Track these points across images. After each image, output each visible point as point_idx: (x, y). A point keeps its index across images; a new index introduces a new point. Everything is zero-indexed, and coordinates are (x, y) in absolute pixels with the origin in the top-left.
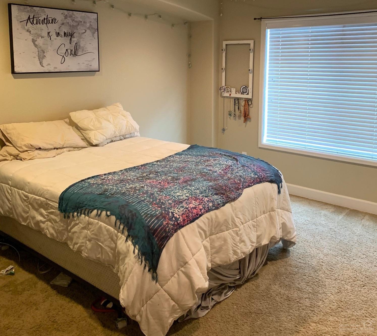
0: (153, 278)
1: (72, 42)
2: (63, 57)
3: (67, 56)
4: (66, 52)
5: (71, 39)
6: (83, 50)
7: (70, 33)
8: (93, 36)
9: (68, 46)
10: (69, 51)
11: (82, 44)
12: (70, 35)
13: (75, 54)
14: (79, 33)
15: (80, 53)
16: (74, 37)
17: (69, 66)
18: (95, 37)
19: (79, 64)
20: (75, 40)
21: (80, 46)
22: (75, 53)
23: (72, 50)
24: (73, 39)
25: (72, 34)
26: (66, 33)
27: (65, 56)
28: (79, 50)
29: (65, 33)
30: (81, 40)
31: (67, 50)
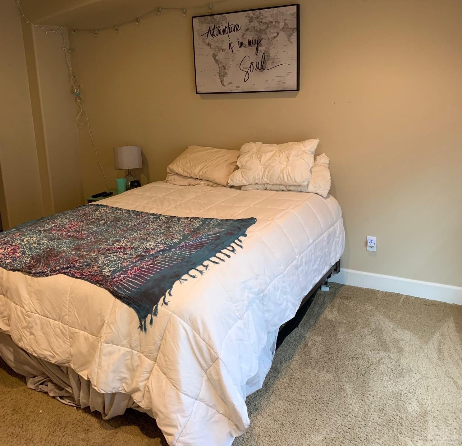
1: (258, 52)
4: (250, 67)
5: (257, 48)
6: (273, 62)
7: (256, 41)
8: (289, 40)
9: (253, 58)
10: (255, 64)
11: (272, 53)
13: (263, 68)
14: (269, 39)
15: (269, 66)
17: (254, 84)
18: (292, 40)
19: (267, 81)
20: (262, 49)
21: (269, 56)
23: (258, 63)
24: (260, 48)
25: (259, 41)
26: (251, 41)
27: (249, 72)
28: (269, 62)
30: (271, 48)
31: (252, 63)
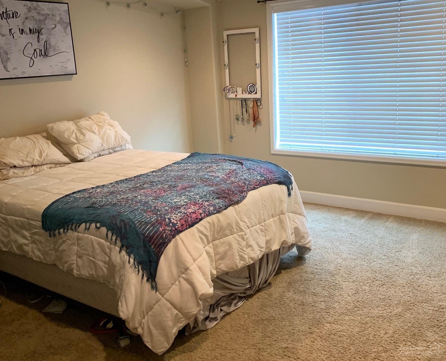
0: (152, 287)
1: (40, 40)
2: (31, 58)
3: (36, 57)
4: (34, 53)
5: (38, 36)
6: (55, 50)
7: (37, 30)
8: (66, 32)
9: (36, 45)
10: (38, 51)
11: (53, 42)
12: (37, 32)
13: (46, 55)
14: (48, 29)
15: (51, 53)
16: (42, 34)
17: (40, 69)
18: (67, 32)
19: (51, 66)
20: (43, 37)
21: (50, 44)
22: (45, 53)
23: (41, 50)
24: (41, 37)
25: (39, 30)
26: (32, 30)
27: (33, 58)
28: (50, 49)
29: (30, 30)
30: (51, 37)
31: (35, 50)
